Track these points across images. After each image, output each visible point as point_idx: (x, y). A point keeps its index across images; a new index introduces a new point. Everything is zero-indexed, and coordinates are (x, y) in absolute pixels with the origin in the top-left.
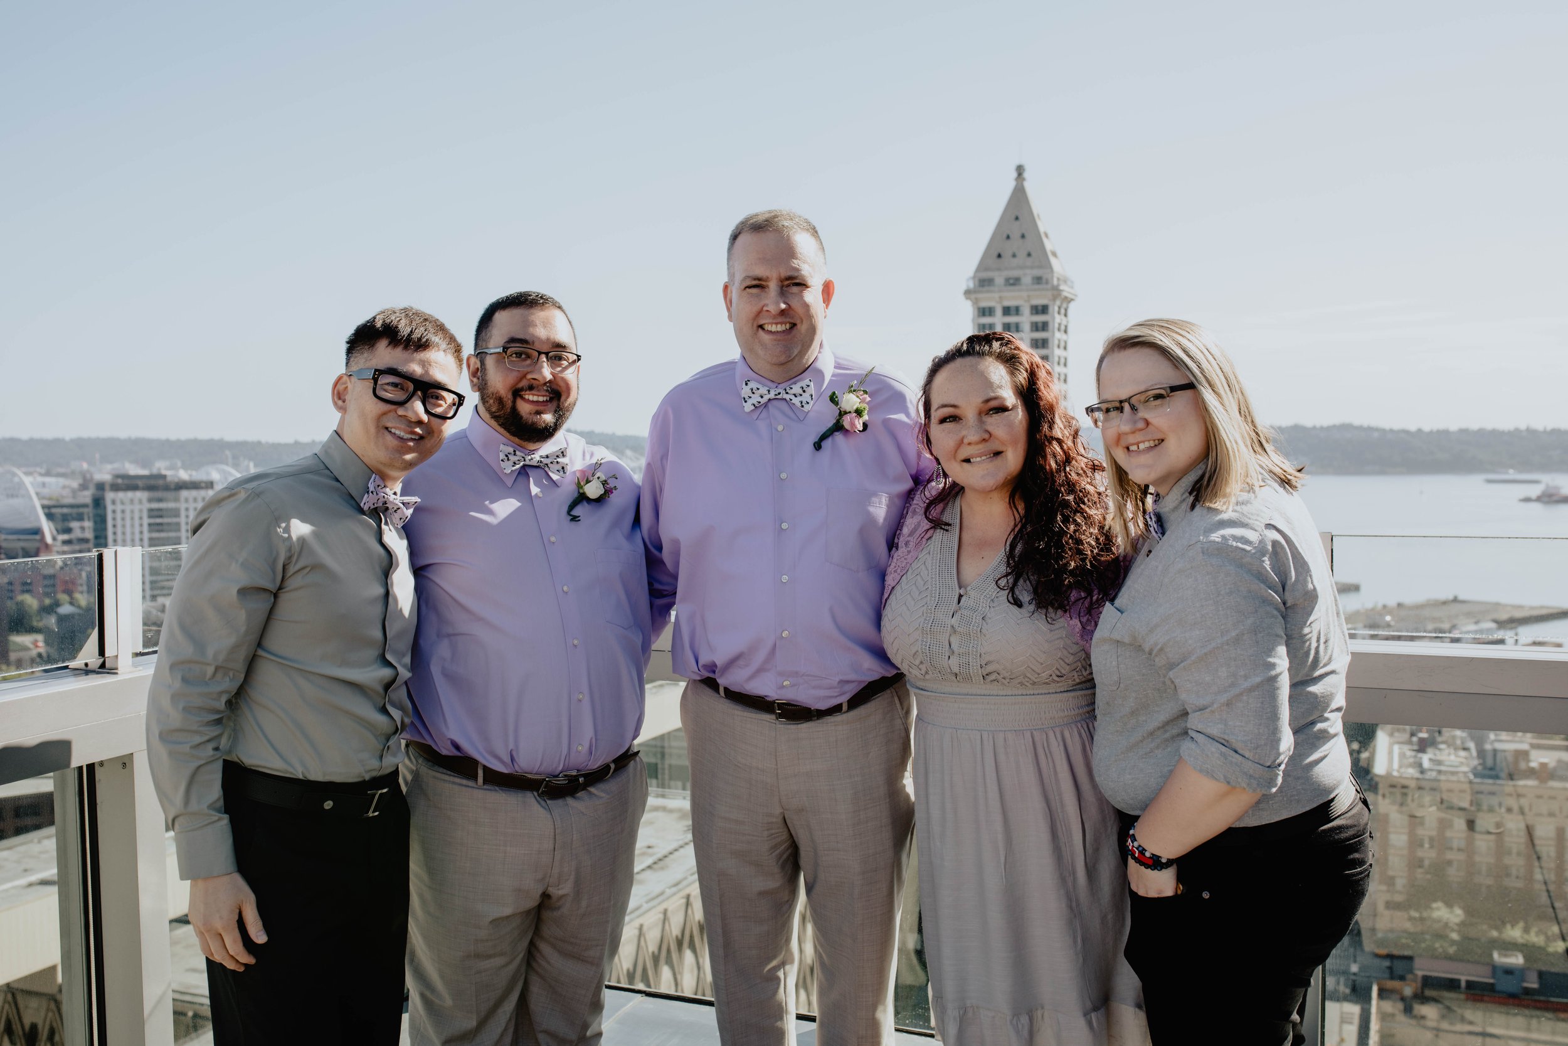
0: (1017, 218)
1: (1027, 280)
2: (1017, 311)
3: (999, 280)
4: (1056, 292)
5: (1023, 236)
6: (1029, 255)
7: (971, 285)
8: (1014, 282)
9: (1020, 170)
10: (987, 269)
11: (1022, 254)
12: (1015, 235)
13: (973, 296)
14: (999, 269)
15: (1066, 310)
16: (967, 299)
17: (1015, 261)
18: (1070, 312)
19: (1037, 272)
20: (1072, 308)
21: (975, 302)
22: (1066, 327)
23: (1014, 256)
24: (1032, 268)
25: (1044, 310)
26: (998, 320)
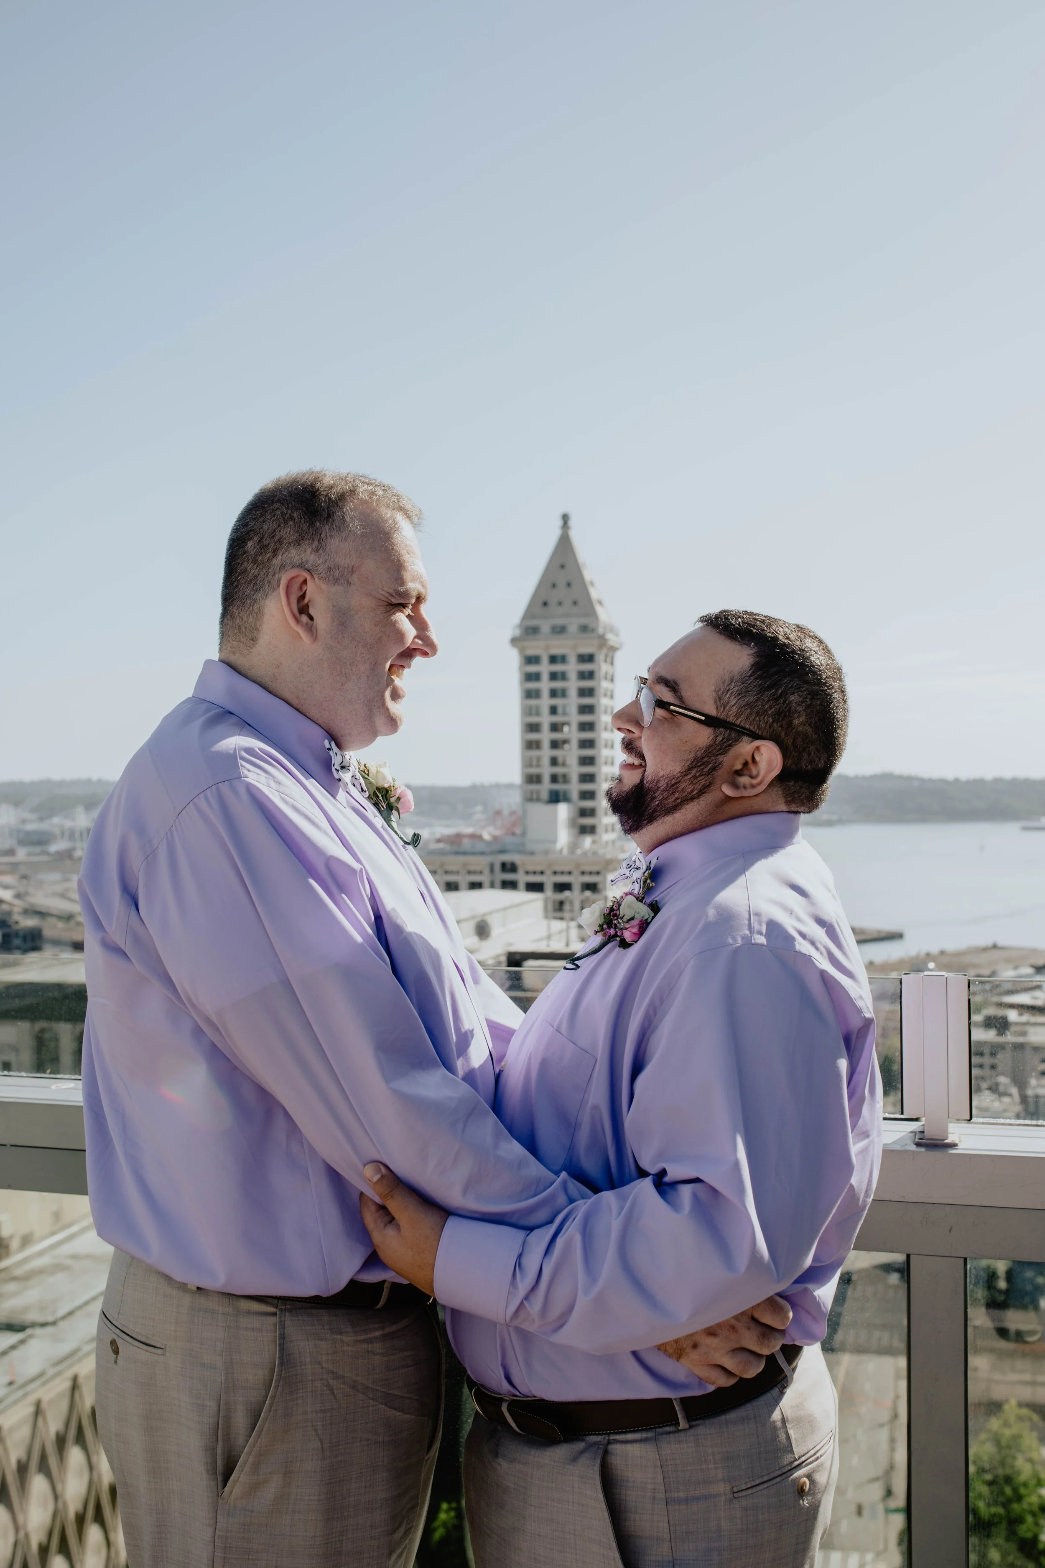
1: (573, 628)
2: (563, 659)
3: (545, 628)
4: (602, 641)
5: (569, 585)
6: (575, 603)
7: (517, 632)
8: (559, 630)
9: (565, 518)
10: (533, 617)
11: (568, 602)
12: (561, 583)
13: (520, 644)
14: (545, 617)
15: (612, 659)
16: (514, 646)
17: (561, 610)
18: (616, 661)
19: (584, 621)
20: (619, 656)
21: (522, 650)
22: (613, 675)
23: (560, 604)
24: (578, 616)
25: (589, 658)
26: (545, 668)
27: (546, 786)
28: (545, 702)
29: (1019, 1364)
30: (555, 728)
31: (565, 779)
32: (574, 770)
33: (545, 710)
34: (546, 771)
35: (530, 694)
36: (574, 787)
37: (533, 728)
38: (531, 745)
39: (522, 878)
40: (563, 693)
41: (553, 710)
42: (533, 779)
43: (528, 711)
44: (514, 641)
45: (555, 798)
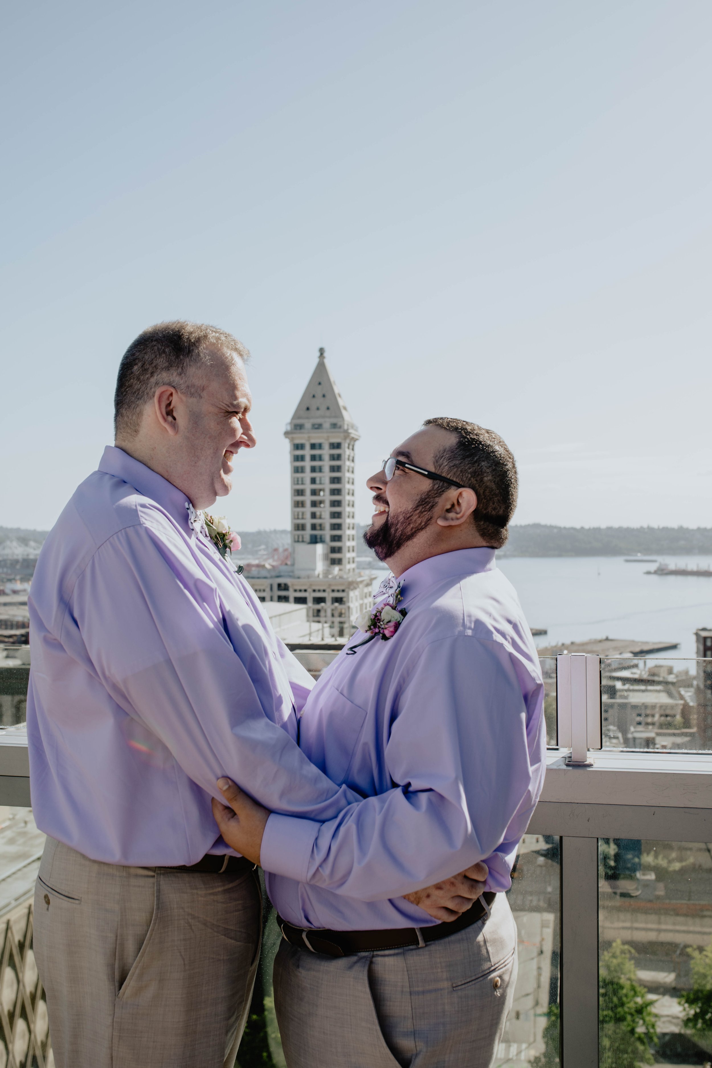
0: (320, 384)
1: (327, 425)
2: (320, 446)
3: (308, 425)
4: (347, 434)
5: (324, 396)
6: (328, 408)
7: (289, 428)
8: (318, 427)
9: (322, 351)
10: (299, 418)
11: (323, 408)
12: (319, 395)
13: (290, 436)
14: (308, 418)
15: (353, 446)
16: (286, 437)
17: (318, 413)
18: (356, 448)
19: (334, 420)
20: (357, 444)
21: (292, 440)
22: (353, 458)
23: (318, 409)
24: (330, 417)
25: (338, 446)
26: (307, 452)
27: (308, 532)
28: (308, 475)
29: (622, 916)
30: (314, 492)
31: (321, 527)
32: (327, 521)
33: (308, 481)
34: (308, 522)
35: (297, 470)
36: (327, 533)
37: (300, 492)
38: (298, 504)
39: (292, 594)
40: (320, 470)
41: (313, 481)
42: (299, 527)
43: (296, 481)
44: (287, 434)
45: (315, 540)
